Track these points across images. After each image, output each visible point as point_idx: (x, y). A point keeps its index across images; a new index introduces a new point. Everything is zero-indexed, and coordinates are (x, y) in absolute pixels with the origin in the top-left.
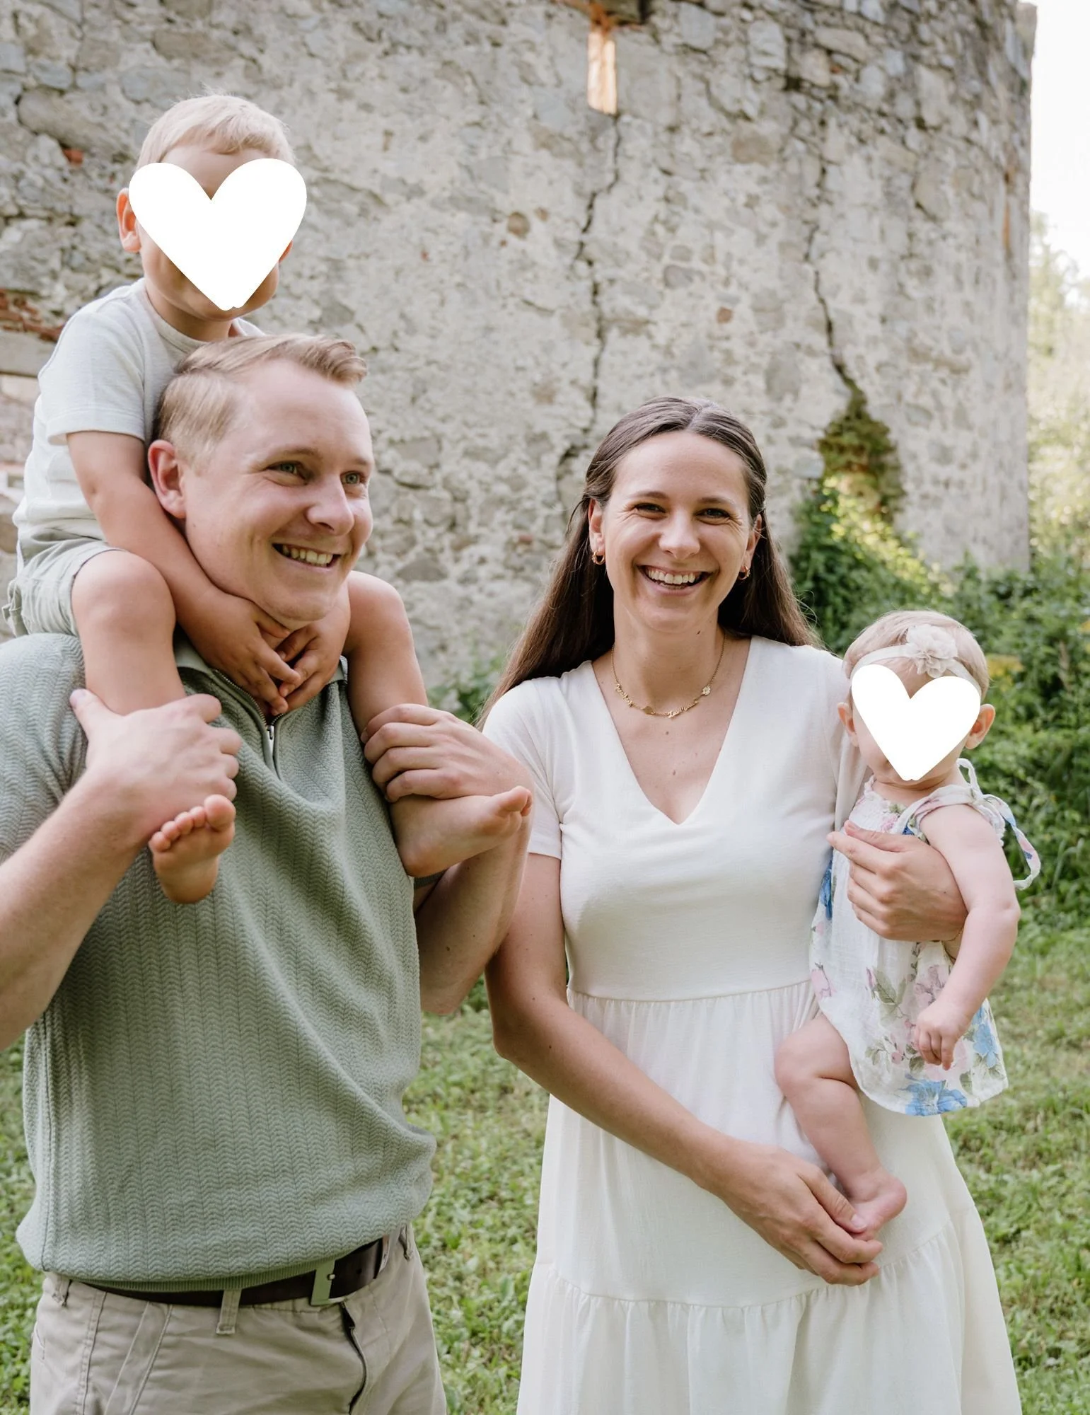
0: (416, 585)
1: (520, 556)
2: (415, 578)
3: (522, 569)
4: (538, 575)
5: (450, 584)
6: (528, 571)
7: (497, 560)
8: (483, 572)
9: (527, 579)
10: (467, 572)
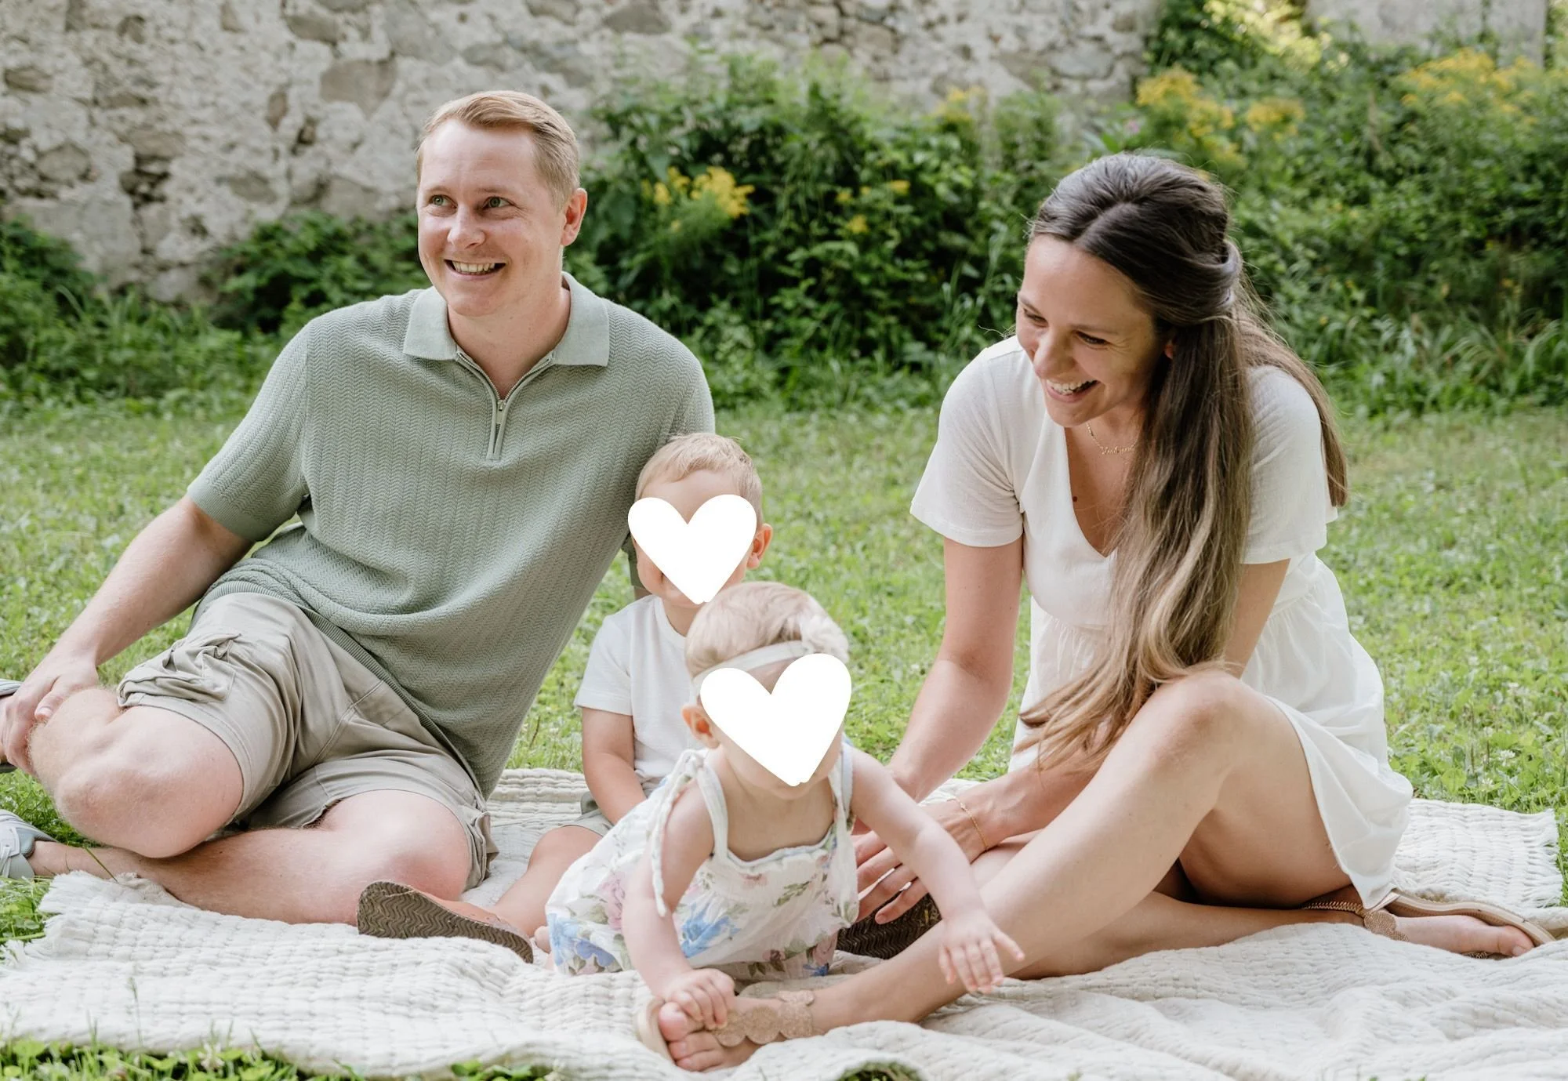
0: (628, 36)
1: (768, 10)
2: (627, 28)
3: (770, 27)
4: (791, 37)
5: (674, 39)
6: (779, 31)
7: (736, 13)
8: (717, 27)
9: (777, 41)
10: (695, 25)
